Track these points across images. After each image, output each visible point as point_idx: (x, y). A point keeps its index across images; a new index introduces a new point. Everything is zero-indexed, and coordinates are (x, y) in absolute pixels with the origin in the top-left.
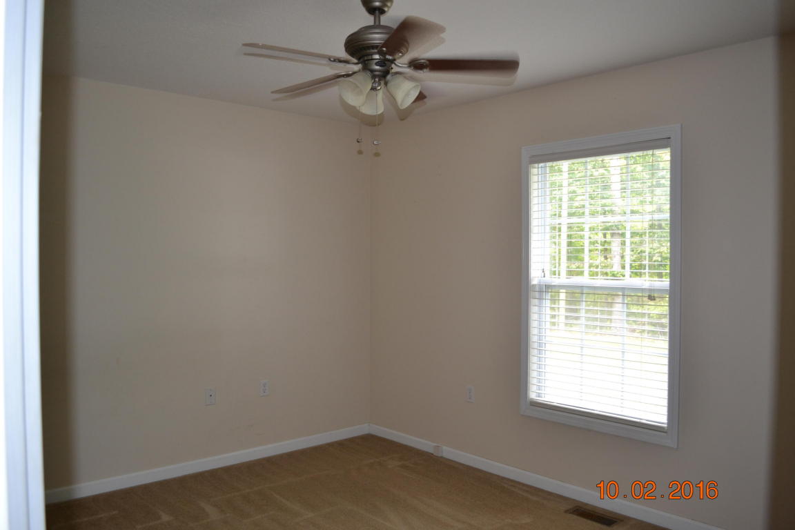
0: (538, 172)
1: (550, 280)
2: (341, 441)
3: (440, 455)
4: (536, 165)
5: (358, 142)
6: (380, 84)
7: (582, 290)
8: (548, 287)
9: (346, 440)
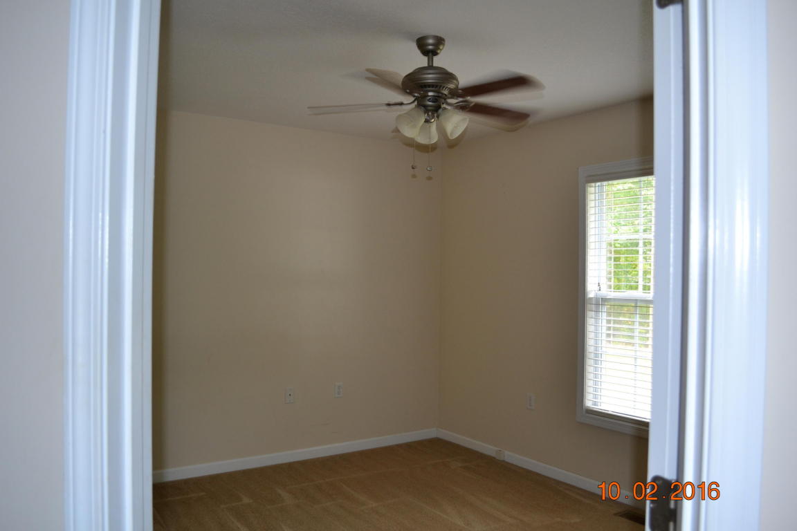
0: (595, 191)
1: (607, 293)
2: (410, 442)
3: (502, 459)
4: (593, 184)
5: (413, 168)
6: (433, 117)
7: (636, 303)
8: (605, 300)
9: (415, 442)
